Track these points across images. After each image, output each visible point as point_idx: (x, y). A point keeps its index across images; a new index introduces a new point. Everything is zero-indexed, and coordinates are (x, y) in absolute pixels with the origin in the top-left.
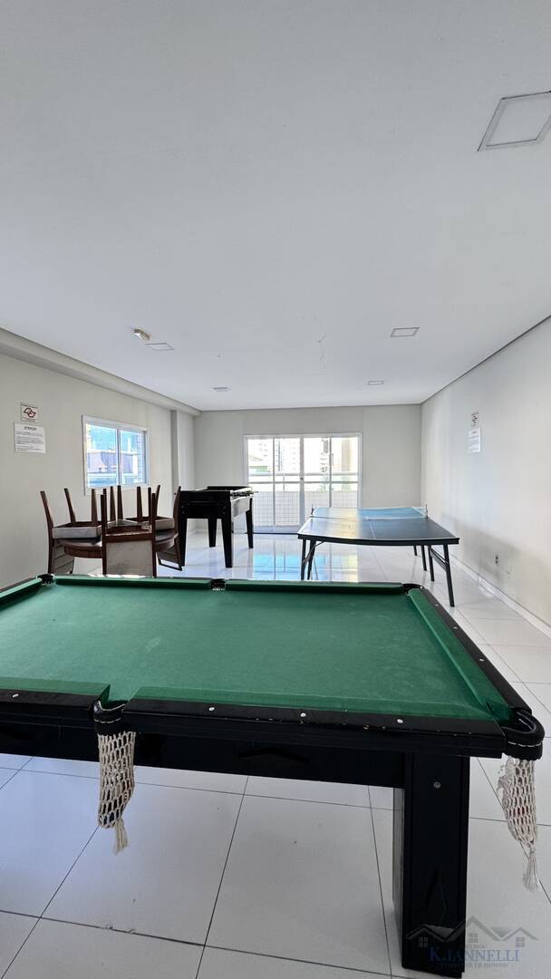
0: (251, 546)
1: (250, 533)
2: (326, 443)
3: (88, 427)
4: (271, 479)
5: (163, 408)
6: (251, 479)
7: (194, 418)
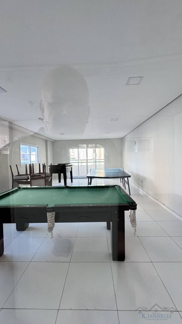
0: (72, 182)
1: (72, 178)
2: (94, 150)
3: (21, 146)
4: (77, 161)
5: (43, 139)
6: (71, 162)
7: (53, 142)
